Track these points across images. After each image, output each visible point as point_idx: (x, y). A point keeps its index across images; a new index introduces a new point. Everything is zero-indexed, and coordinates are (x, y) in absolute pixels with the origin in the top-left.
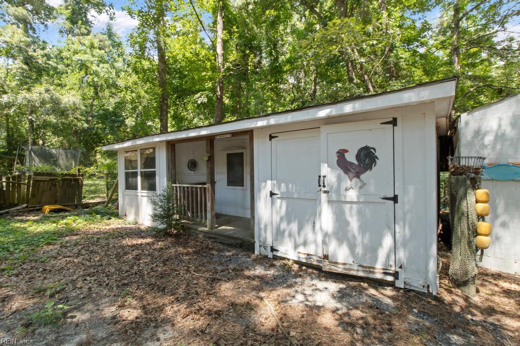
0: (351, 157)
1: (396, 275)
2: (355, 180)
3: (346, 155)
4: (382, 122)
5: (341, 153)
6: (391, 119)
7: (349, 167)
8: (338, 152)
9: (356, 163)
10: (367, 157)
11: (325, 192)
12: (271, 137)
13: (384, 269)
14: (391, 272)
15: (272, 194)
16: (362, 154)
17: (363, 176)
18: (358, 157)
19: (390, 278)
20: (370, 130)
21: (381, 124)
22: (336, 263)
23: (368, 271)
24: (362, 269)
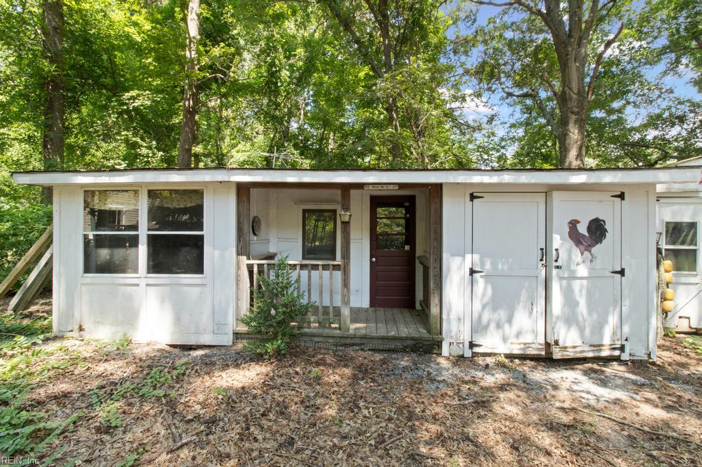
0: (582, 229)
1: (622, 348)
2: (586, 253)
3: (578, 225)
4: (613, 195)
5: (573, 224)
6: (619, 193)
7: (581, 239)
8: (570, 223)
9: (587, 235)
10: (597, 230)
11: (557, 267)
12: (473, 197)
13: (611, 345)
14: (618, 346)
15: (472, 272)
16: (594, 226)
17: (594, 250)
18: (589, 229)
19: (617, 353)
20: (601, 201)
22: (566, 348)
23: (597, 350)
24: (592, 348)
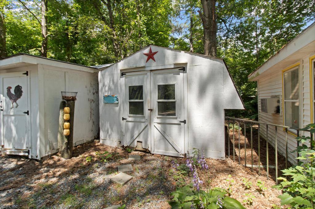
5: (9, 89)
6: (26, 72)
7: (12, 96)
8: (7, 88)
10: (18, 91)
11: (2, 110)
13: (24, 150)
14: (27, 151)
16: (17, 89)
18: (15, 91)
19: (27, 154)
21: (23, 74)
22: (6, 149)
23: (18, 152)
24: (16, 151)
